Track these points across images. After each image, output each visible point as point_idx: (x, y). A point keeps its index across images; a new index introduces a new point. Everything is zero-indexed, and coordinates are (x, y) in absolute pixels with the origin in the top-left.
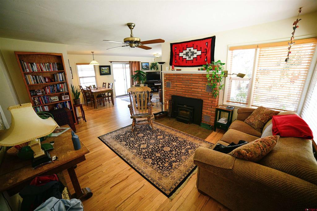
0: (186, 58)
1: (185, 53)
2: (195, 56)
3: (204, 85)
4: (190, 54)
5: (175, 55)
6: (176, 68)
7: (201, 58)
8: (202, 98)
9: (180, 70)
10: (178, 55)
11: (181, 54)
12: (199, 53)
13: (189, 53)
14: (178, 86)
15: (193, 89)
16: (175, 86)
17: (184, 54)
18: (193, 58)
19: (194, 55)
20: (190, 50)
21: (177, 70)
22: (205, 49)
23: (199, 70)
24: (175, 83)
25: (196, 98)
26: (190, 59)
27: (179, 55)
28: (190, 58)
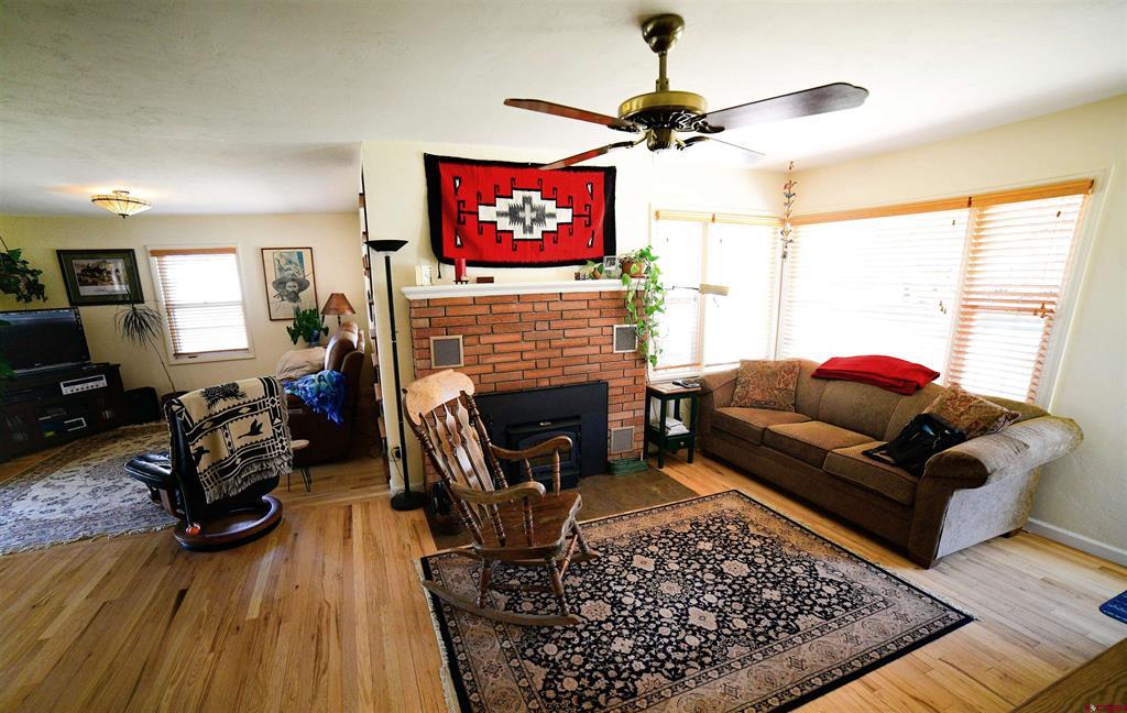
0: (512, 232)
1: (506, 209)
2: (551, 225)
3: (607, 330)
4: (528, 215)
5: (460, 212)
6: (473, 272)
7: (571, 234)
8: (604, 377)
9: (490, 280)
10: (470, 213)
11: (486, 213)
12: (565, 215)
13: (523, 209)
14: (498, 348)
15: (567, 352)
16: (488, 349)
17: (499, 214)
18: (543, 232)
19: (547, 220)
20: (527, 200)
21: (480, 280)
22: (586, 206)
23: (578, 277)
24: (484, 339)
25: (583, 379)
26: (528, 236)
27: (478, 214)
28: (531, 230)
